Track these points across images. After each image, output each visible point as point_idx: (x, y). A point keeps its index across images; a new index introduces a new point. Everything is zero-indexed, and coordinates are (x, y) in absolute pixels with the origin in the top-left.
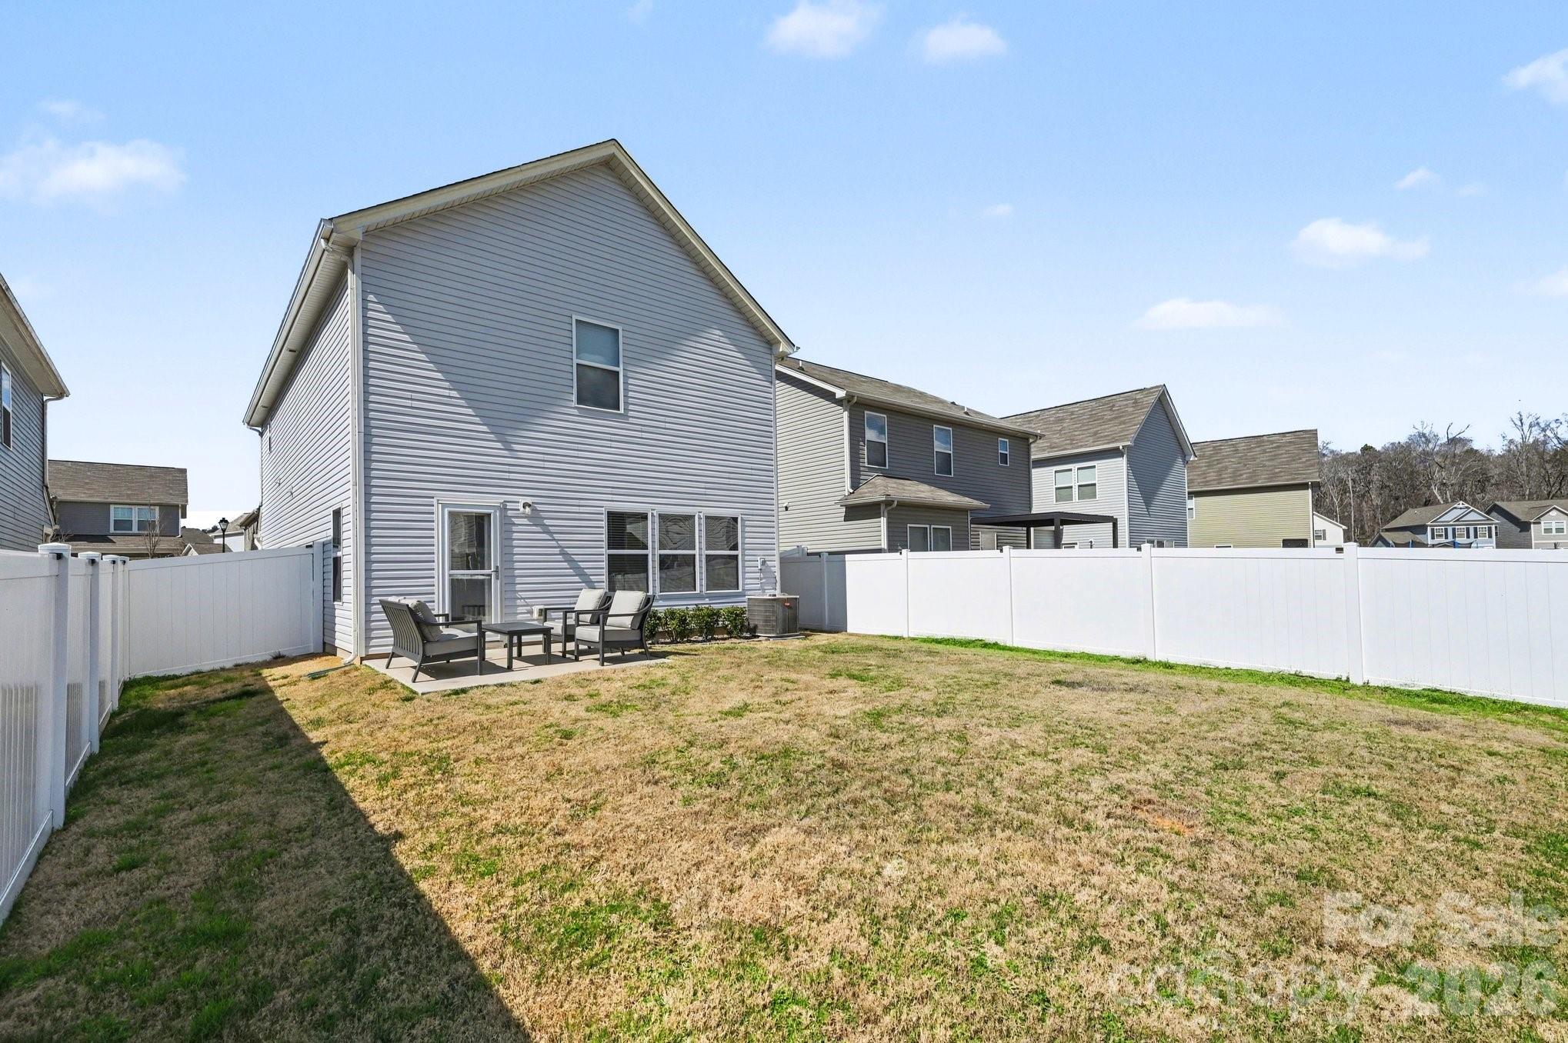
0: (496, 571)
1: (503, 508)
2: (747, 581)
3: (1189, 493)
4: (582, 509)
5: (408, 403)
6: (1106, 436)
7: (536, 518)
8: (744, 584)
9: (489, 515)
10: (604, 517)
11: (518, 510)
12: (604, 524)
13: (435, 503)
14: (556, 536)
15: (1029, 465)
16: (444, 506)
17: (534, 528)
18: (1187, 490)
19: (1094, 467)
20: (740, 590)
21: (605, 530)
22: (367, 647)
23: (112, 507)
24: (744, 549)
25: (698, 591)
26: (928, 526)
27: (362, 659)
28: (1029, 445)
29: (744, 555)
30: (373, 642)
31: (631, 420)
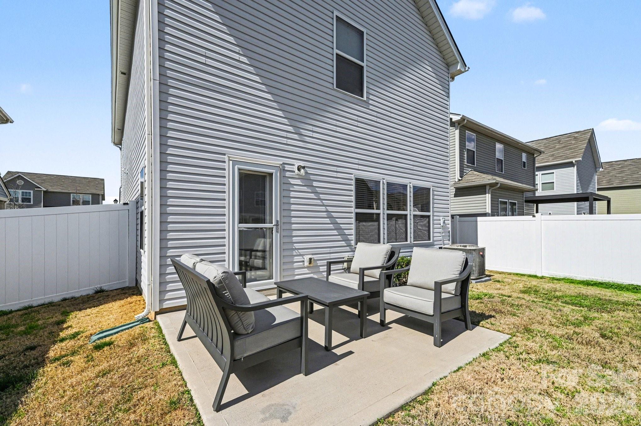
0: (277, 225)
1: (282, 169)
2: (435, 235)
3: (598, 189)
4: (339, 175)
5: (203, 59)
6: (561, 156)
7: (307, 180)
8: (433, 237)
9: (271, 175)
10: (353, 182)
11: (294, 172)
12: (353, 188)
13: (227, 160)
14: (322, 196)
15: (534, 169)
16: (235, 162)
17: (305, 189)
18: (596, 187)
19: (553, 173)
20: (431, 241)
21: (353, 193)
22: (161, 301)
23: (72, 195)
24: (433, 212)
25: (409, 242)
26: (507, 201)
27: (157, 313)
28: (534, 158)
29: (433, 216)
30: (168, 295)
31: (371, 107)
